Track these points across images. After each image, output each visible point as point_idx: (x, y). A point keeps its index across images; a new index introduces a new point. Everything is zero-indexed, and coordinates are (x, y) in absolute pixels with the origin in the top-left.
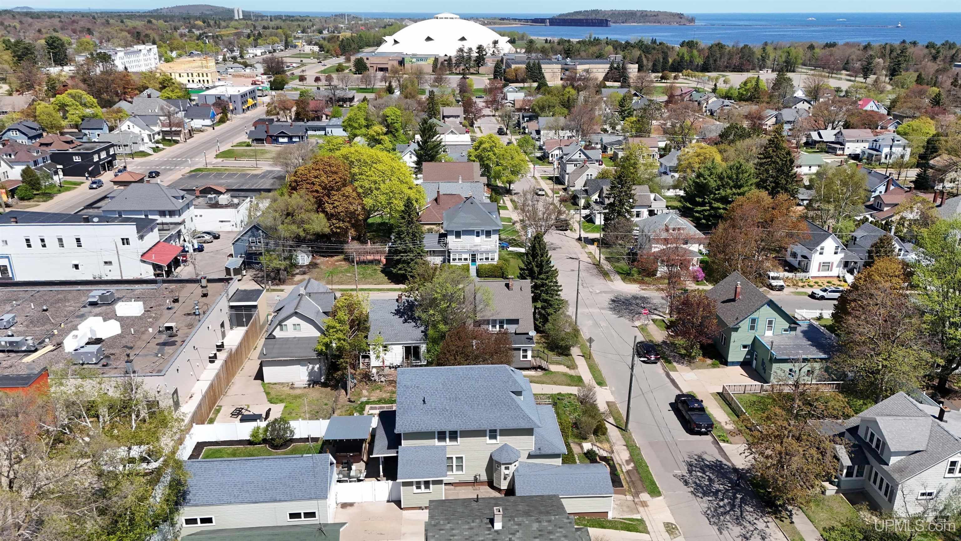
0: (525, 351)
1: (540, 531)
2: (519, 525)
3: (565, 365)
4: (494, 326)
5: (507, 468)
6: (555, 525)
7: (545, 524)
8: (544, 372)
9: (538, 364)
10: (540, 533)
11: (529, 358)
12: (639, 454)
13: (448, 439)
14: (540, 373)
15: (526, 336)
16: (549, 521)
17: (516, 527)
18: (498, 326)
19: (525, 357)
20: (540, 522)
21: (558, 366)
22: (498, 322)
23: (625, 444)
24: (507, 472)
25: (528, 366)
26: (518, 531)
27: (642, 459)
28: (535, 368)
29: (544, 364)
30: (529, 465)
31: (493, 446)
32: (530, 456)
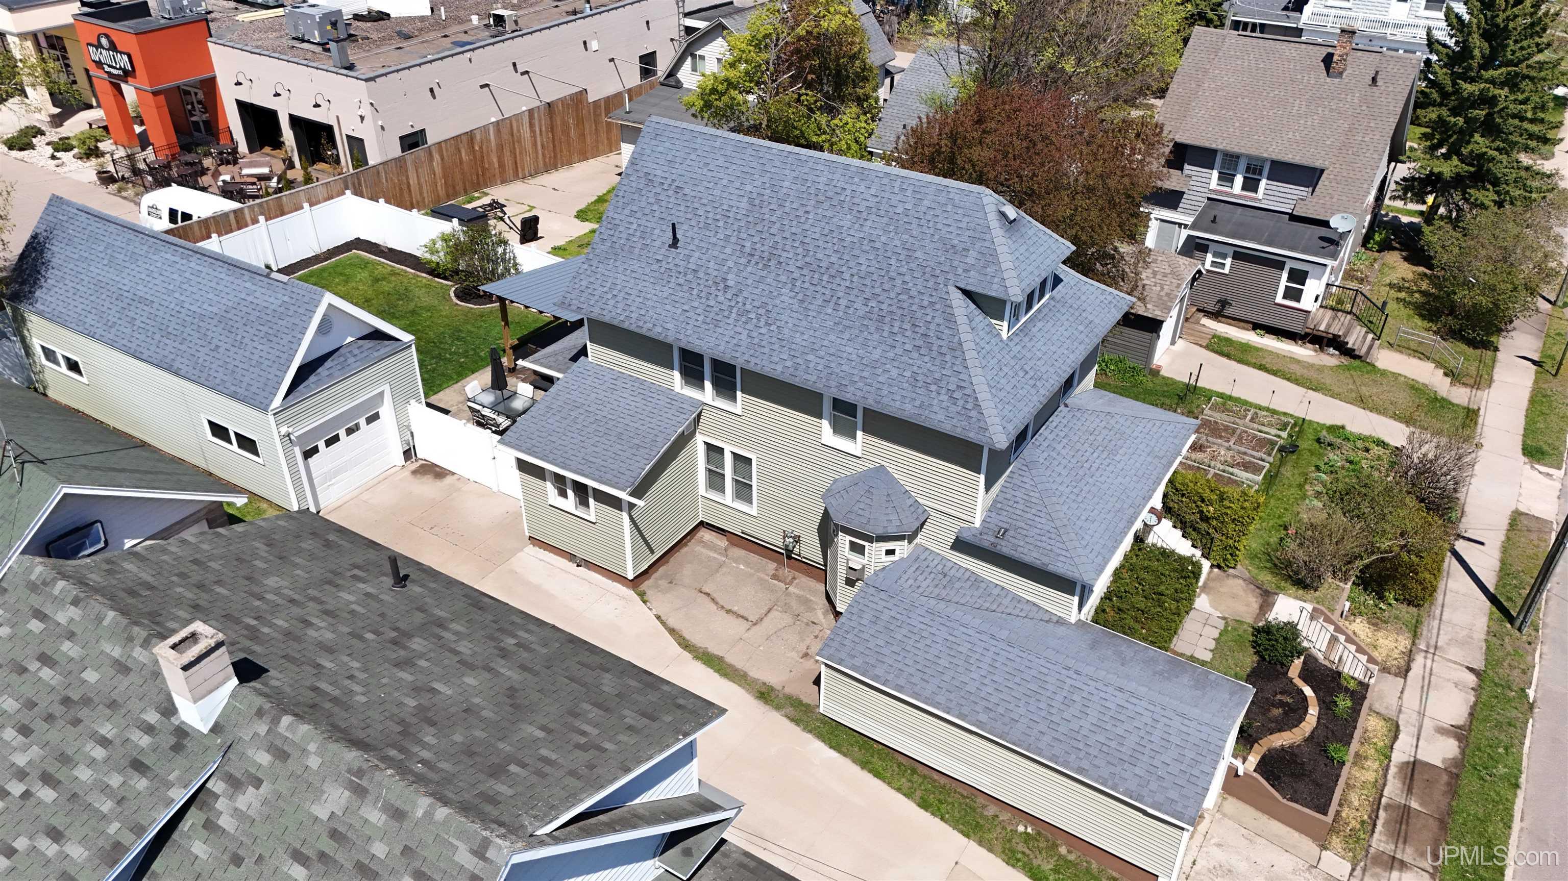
0: (1299, 277)
1: (334, 834)
2: (281, 755)
3: (1439, 364)
4: (1227, 178)
5: (857, 549)
6: (407, 850)
7: (375, 816)
8: (1345, 360)
9: (1336, 329)
10: (327, 845)
11: (1307, 302)
12: (1516, 727)
13: (708, 385)
14: (1330, 359)
15: (1323, 231)
16: (398, 814)
17: (264, 758)
18: (1239, 180)
19: (1294, 294)
20: (360, 792)
21: (1415, 362)
22: (1242, 165)
23: (1479, 665)
24: (856, 561)
25: (1297, 328)
26: (258, 783)
27: (1513, 747)
28: (1319, 340)
29: (1356, 337)
30: (945, 574)
31: (840, 458)
32: (960, 545)
